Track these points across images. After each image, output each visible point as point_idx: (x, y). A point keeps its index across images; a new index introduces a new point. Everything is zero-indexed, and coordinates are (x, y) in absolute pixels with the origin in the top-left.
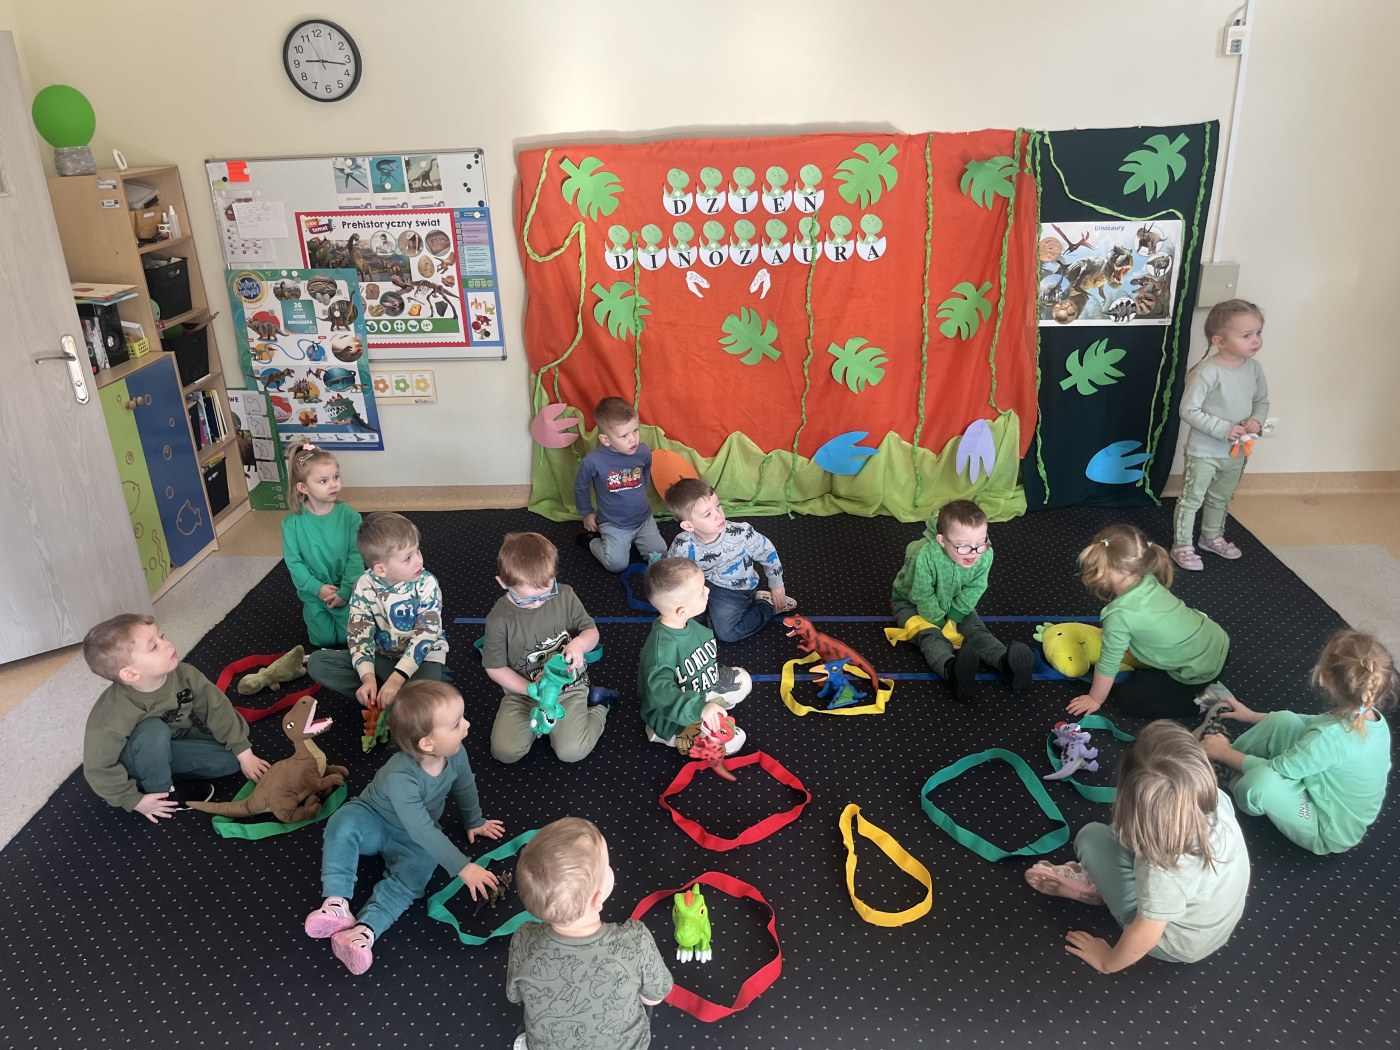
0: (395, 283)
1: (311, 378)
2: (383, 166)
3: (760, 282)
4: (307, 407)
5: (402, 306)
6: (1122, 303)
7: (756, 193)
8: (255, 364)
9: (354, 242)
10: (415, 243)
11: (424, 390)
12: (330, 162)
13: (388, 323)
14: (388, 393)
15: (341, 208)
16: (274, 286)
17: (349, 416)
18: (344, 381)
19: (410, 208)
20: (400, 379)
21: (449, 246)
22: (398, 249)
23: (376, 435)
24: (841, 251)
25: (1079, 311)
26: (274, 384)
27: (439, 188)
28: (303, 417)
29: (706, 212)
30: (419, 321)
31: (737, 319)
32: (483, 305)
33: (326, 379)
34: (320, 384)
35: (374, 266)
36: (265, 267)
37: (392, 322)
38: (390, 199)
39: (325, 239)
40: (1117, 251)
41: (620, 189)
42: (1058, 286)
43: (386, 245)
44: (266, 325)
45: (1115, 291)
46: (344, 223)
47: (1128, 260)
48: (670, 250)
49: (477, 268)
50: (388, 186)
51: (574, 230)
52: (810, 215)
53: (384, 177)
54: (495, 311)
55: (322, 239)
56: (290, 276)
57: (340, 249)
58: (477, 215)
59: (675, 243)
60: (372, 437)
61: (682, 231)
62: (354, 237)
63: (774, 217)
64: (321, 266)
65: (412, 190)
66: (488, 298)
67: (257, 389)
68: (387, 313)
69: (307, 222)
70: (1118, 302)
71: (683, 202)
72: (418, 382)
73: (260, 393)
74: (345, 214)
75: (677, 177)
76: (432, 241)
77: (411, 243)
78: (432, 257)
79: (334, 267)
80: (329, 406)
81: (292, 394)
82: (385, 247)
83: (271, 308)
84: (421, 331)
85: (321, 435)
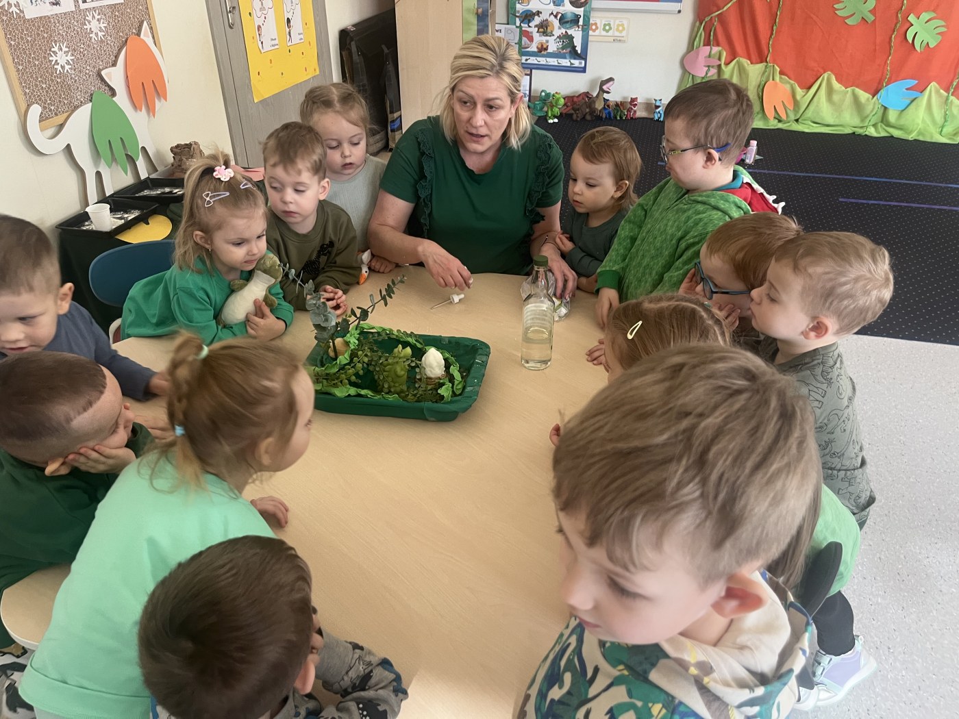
8: (518, 6)
11: (621, 32)
14: (597, 32)
17: (569, 47)
20: (607, 23)
23: (583, 62)
26: (526, 21)
60: (580, 63)
67: (515, 24)
72: (618, 25)
80: (558, 40)
81: (536, 29)
85: (548, 59)
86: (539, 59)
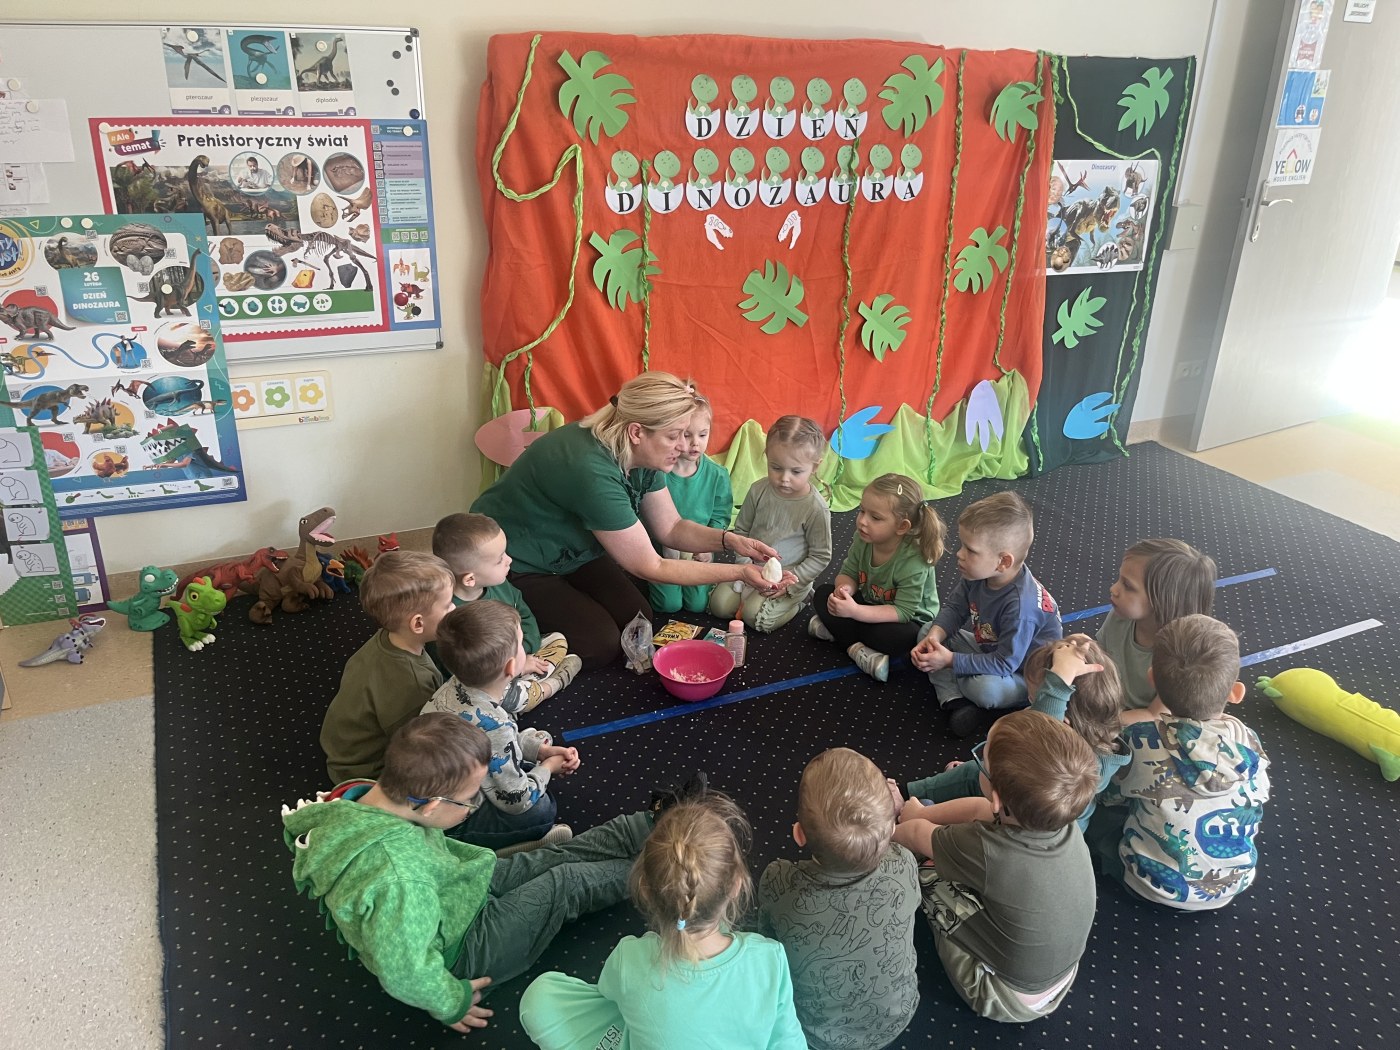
0: (271, 236)
1: (121, 397)
2: (250, 46)
3: (790, 227)
4: (110, 445)
5: (282, 274)
6: (1108, 248)
7: (794, 112)
8: (10, 382)
9: (200, 170)
10: (306, 172)
11: (313, 401)
12: (156, 33)
13: (257, 301)
14: (253, 410)
15: (175, 111)
16: (45, 245)
17: (187, 453)
18: (179, 397)
19: (299, 115)
20: (274, 387)
21: (361, 178)
22: (277, 183)
23: (234, 479)
24: (878, 189)
25: (1073, 258)
26: (47, 411)
27: (348, 86)
28: (101, 463)
29: (735, 136)
30: (311, 296)
31: (760, 276)
32: (412, 268)
33: (146, 397)
34: (137, 406)
35: (235, 210)
36: (28, 214)
37: (264, 299)
38: (263, 99)
39: (146, 164)
40: (1108, 192)
41: (629, 99)
42: (1057, 232)
43: (255, 176)
44: (29, 312)
45: (1103, 235)
46: (181, 138)
47: (1115, 203)
48: (689, 185)
49: (404, 213)
50: (261, 78)
51: (568, 156)
52: (852, 143)
53: (255, 64)
54: (429, 276)
55: (139, 163)
56: (77, 227)
57: (174, 180)
58: (408, 131)
59: (696, 177)
60: (227, 482)
61: (705, 160)
62: (200, 161)
63: (811, 144)
64: (136, 210)
65: (302, 86)
66: (420, 257)
67: (12, 423)
68: (257, 285)
69: (110, 135)
70: (1104, 247)
71: (707, 120)
72: (304, 389)
73: (20, 429)
74: (183, 122)
75: (704, 88)
76: (335, 171)
77: (300, 173)
78: (333, 195)
79: (161, 211)
80: (152, 441)
81: (82, 426)
82: (255, 179)
83: (40, 285)
84: (312, 311)
85: (133, 488)
86: (106, 491)
